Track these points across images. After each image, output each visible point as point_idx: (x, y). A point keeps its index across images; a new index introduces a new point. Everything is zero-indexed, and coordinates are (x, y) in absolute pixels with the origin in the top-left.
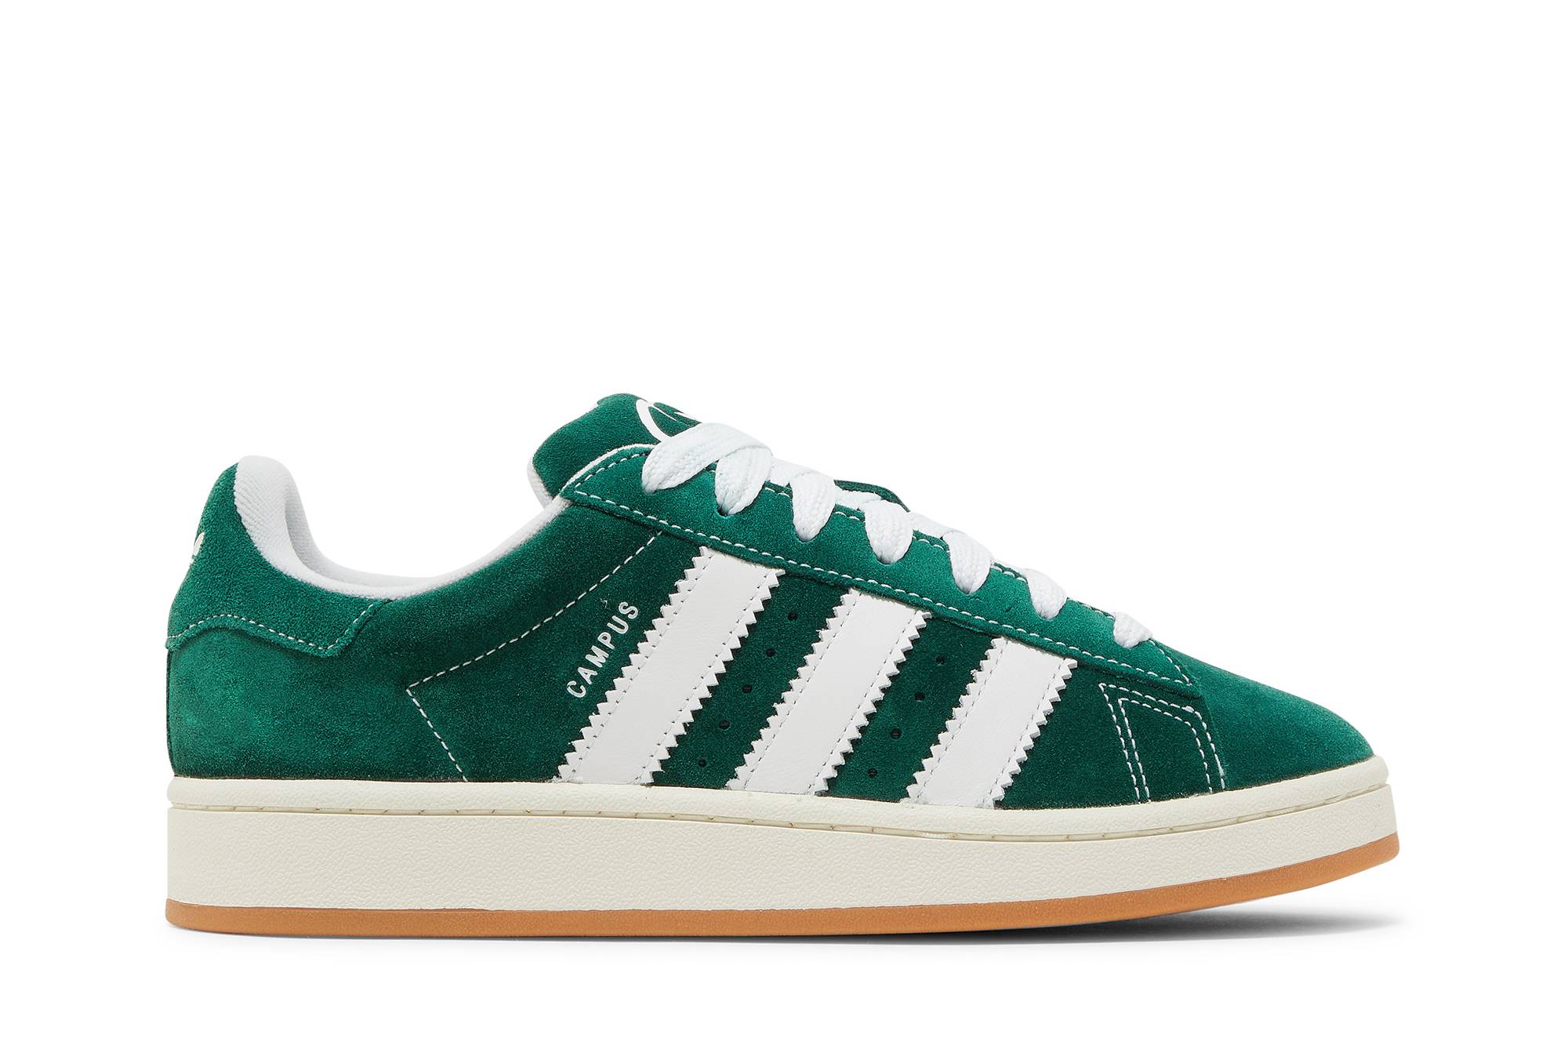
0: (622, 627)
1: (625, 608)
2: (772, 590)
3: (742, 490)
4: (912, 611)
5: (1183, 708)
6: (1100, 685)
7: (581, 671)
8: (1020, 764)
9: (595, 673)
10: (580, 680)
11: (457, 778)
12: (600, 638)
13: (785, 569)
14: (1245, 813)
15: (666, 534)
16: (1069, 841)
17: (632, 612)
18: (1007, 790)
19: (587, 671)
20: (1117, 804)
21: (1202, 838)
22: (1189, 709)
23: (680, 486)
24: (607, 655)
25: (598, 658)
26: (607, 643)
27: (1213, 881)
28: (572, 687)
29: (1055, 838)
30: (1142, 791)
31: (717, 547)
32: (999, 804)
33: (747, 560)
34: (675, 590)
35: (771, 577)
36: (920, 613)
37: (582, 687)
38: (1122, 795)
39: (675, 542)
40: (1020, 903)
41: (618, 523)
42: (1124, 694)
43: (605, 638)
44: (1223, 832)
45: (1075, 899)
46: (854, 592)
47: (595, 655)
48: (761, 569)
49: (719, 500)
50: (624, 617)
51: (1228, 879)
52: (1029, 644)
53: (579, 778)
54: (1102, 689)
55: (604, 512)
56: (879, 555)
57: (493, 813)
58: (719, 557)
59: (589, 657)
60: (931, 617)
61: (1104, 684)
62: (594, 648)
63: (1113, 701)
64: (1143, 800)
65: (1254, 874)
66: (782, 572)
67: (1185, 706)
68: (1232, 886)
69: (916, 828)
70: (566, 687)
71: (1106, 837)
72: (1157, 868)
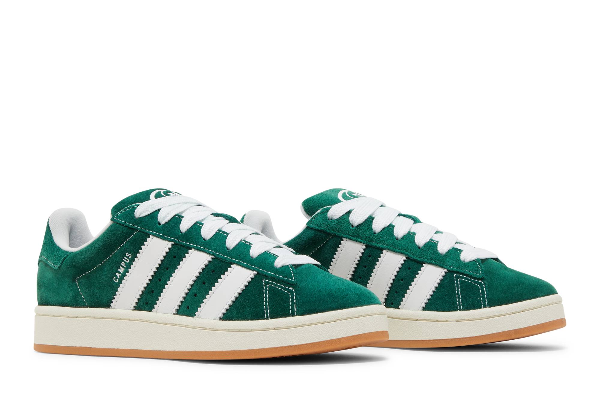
0: (127, 261)
1: (127, 254)
2: (169, 249)
3: (166, 217)
4: (208, 255)
5: (289, 288)
6: (263, 280)
7: (117, 274)
8: (230, 306)
9: (120, 275)
10: (117, 277)
11: (86, 307)
12: (122, 264)
13: (173, 242)
14: (301, 324)
15: (140, 231)
16: (240, 331)
17: (130, 256)
18: (224, 314)
19: (118, 274)
20: (258, 320)
21: (284, 332)
22: (291, 288)
23: (146, 216)
24: (124, 269)
25: (121, 270)
26: (124, 265)
27: (287, 346)
28: (115, 279)
29: (233, 330)
30: (267, 316)
31: (154, 235)
32: (221, 319)
33: (163, 239)
34: (141, 249)
35: (169, 245)
36: (211, 256)
37: (117, 279)
38: (260, 316)
39: (143, 234)
40: (223, 351)
41: (125, 228)
42: (270, 283)
43: (123, 264)
44: (292, 330)
45: (240, 351)
46: (193, 249)
47: (121, 269)
48: (167, 242)
49: (158, 220)
50: (128, 257)
51: (292, 346)
52: (243, 266)
53: (116, 308)
54: (264, 281)
55: (121, 225)
56: (203, 237)
57: (94, 318)
58: (155, 238)
59: (119, 270)
60: (214, 257)
61: (264, 280)
62: (120, 267)
63: (266, 286)
64: (267, 318)
65: (303, 345)
66: (173, 243)
67: (290, 288)
68: (294, 348)
69: (195, 326)
70: (113, 279)
71: (252, 330)
72: (268, 341)
